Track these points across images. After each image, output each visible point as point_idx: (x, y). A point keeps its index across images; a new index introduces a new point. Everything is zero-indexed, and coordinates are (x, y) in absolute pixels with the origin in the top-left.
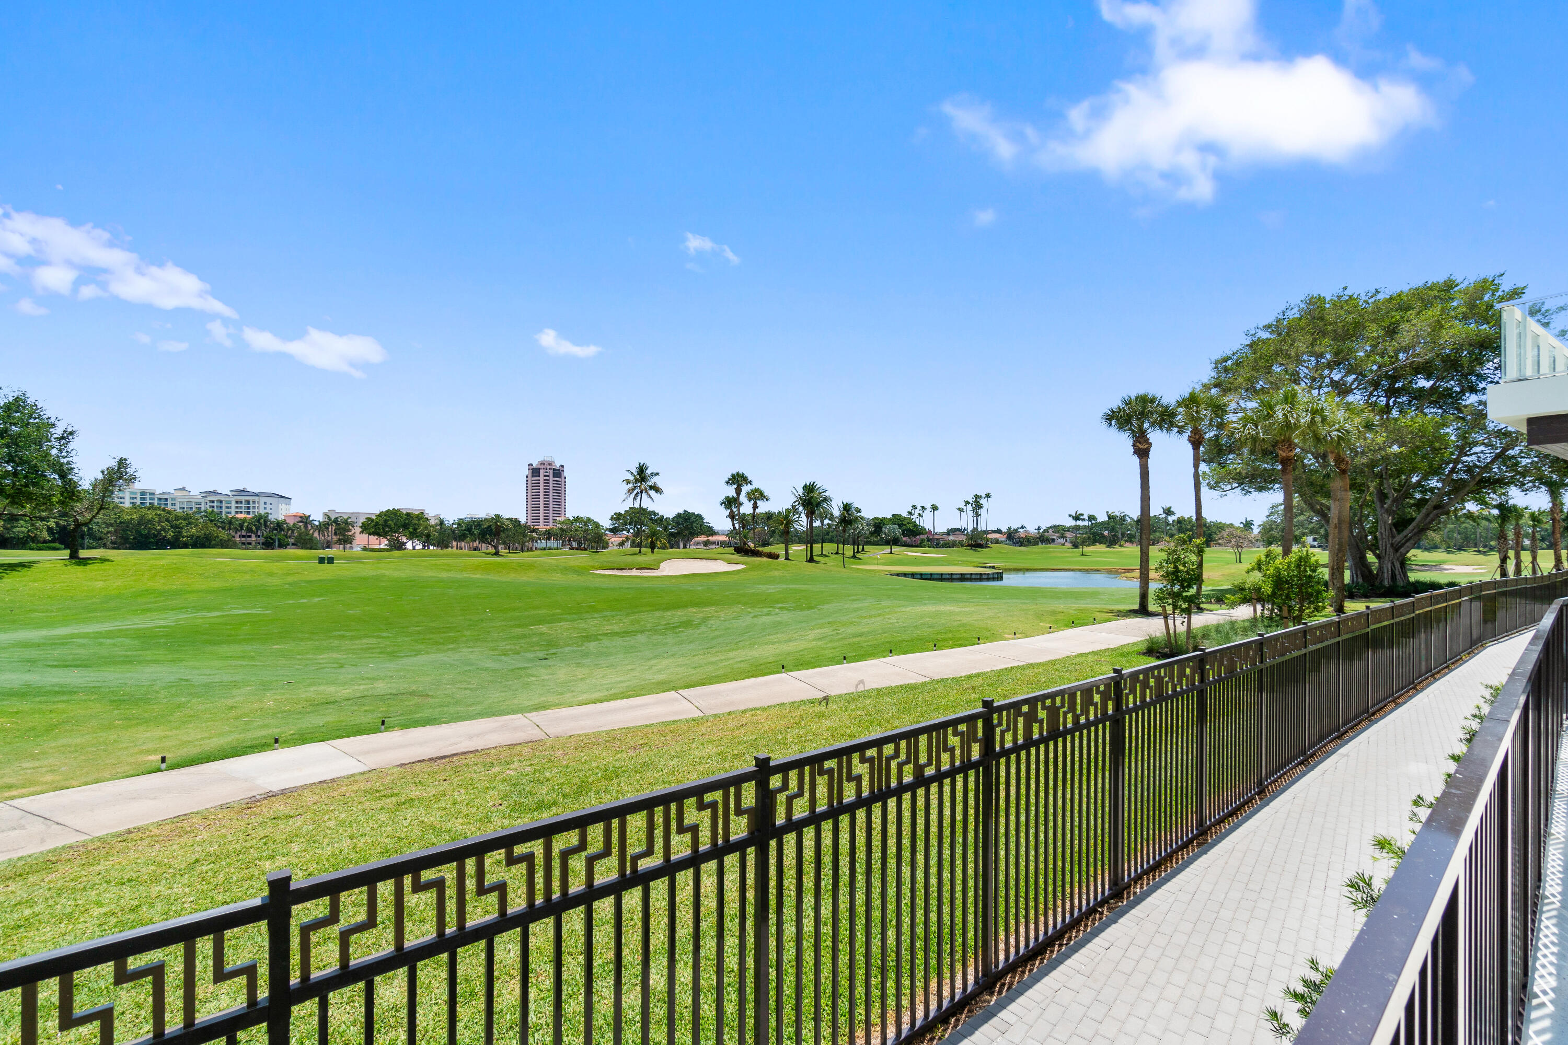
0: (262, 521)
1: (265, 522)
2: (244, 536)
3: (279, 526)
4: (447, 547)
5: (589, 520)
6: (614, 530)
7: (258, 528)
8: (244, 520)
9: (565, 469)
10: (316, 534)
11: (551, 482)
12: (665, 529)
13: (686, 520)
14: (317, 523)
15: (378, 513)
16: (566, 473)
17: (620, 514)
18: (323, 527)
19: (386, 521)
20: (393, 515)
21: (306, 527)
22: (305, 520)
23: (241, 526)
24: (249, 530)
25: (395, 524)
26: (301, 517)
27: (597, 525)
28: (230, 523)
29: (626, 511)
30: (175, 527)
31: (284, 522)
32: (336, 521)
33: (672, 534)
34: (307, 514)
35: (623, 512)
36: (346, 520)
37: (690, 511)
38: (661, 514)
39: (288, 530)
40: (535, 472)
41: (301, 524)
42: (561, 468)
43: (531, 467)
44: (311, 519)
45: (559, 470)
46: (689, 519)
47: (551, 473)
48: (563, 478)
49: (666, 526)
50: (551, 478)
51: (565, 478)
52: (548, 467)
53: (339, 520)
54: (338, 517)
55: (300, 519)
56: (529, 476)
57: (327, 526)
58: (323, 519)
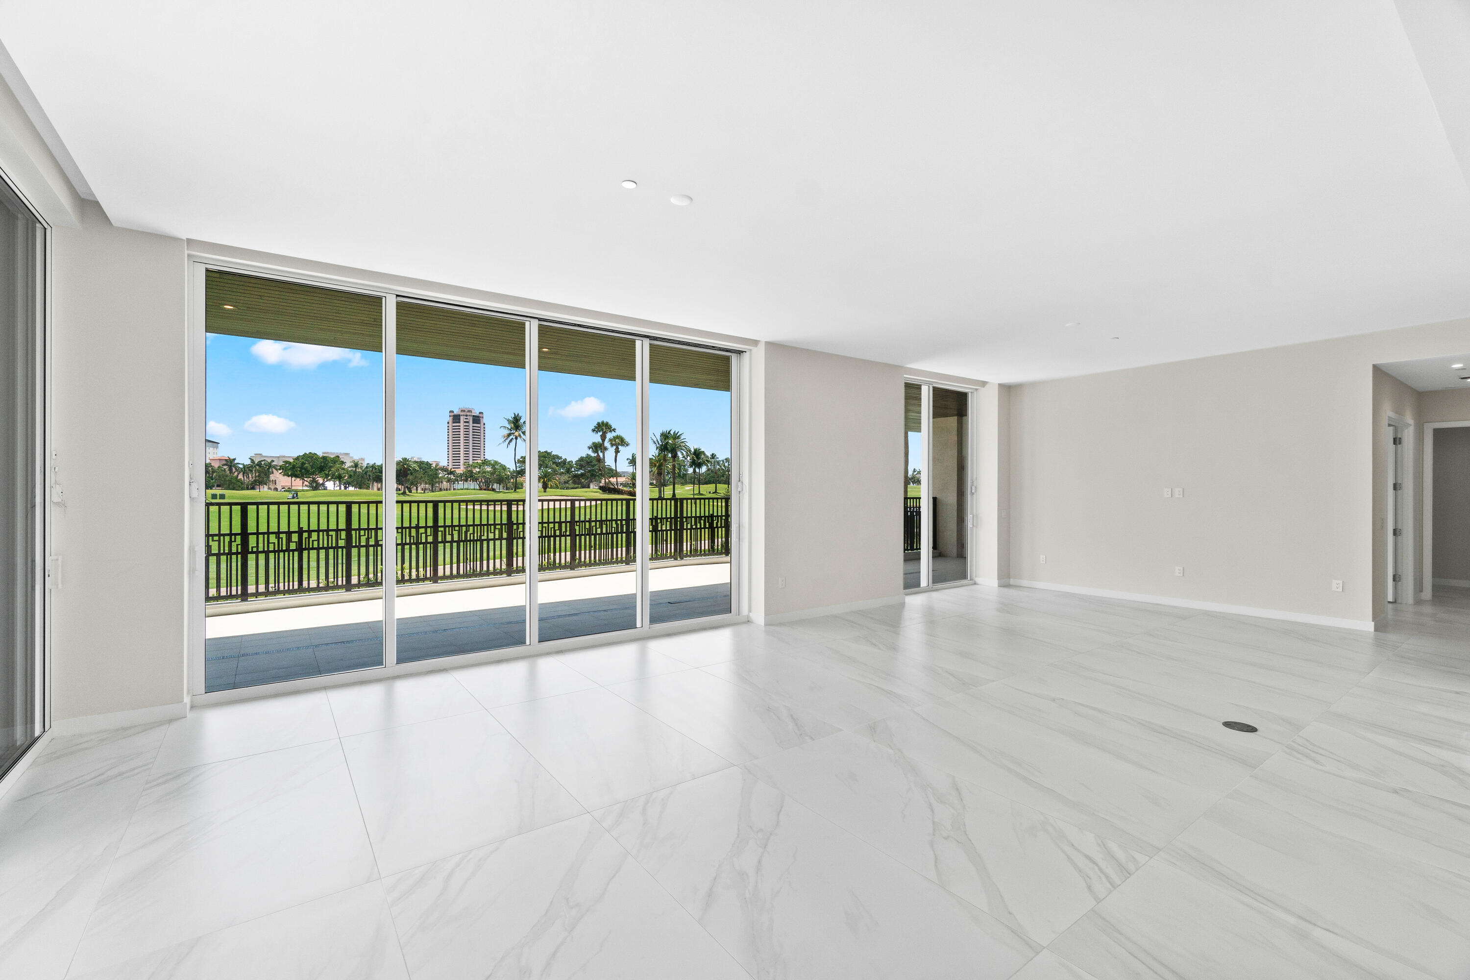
4: (368, 488)
5: (496, 463)
9: (484, 416)
10: (240, 477)
11: (471, 428)
12: (568, 471)
13: (588, 463)
14: (241, 466)
15: (296, 456)
16: (485, 420)
18: (246, 470)
19: (303, 464)
20: (310, 457)
21: (230, 470)
22: (230, 463)
25: (312, 467)
26: (226, 460)
27: (504, 468)
32: (259, 464)
33: (576, 476)
34: (232, 457)
36: (270, 464)
38: (563, 458)
39: (213, 472)
40: (456, 418)
41: (225, 467)
42: (481, 415)
43: (452, 414)
44: (236, 462)
45: (478, 417)
46: (591, 462)
47: (471, 420)
48: (482, 424)
49: (569, 469)
50: (471, 424)
51: (484, 424)
52: (468, 414)
53: (263, 463)
54: (262, 461)
55: (224, 462)
56: (450, 423)
57: (251, 469)
58: (248, 462)
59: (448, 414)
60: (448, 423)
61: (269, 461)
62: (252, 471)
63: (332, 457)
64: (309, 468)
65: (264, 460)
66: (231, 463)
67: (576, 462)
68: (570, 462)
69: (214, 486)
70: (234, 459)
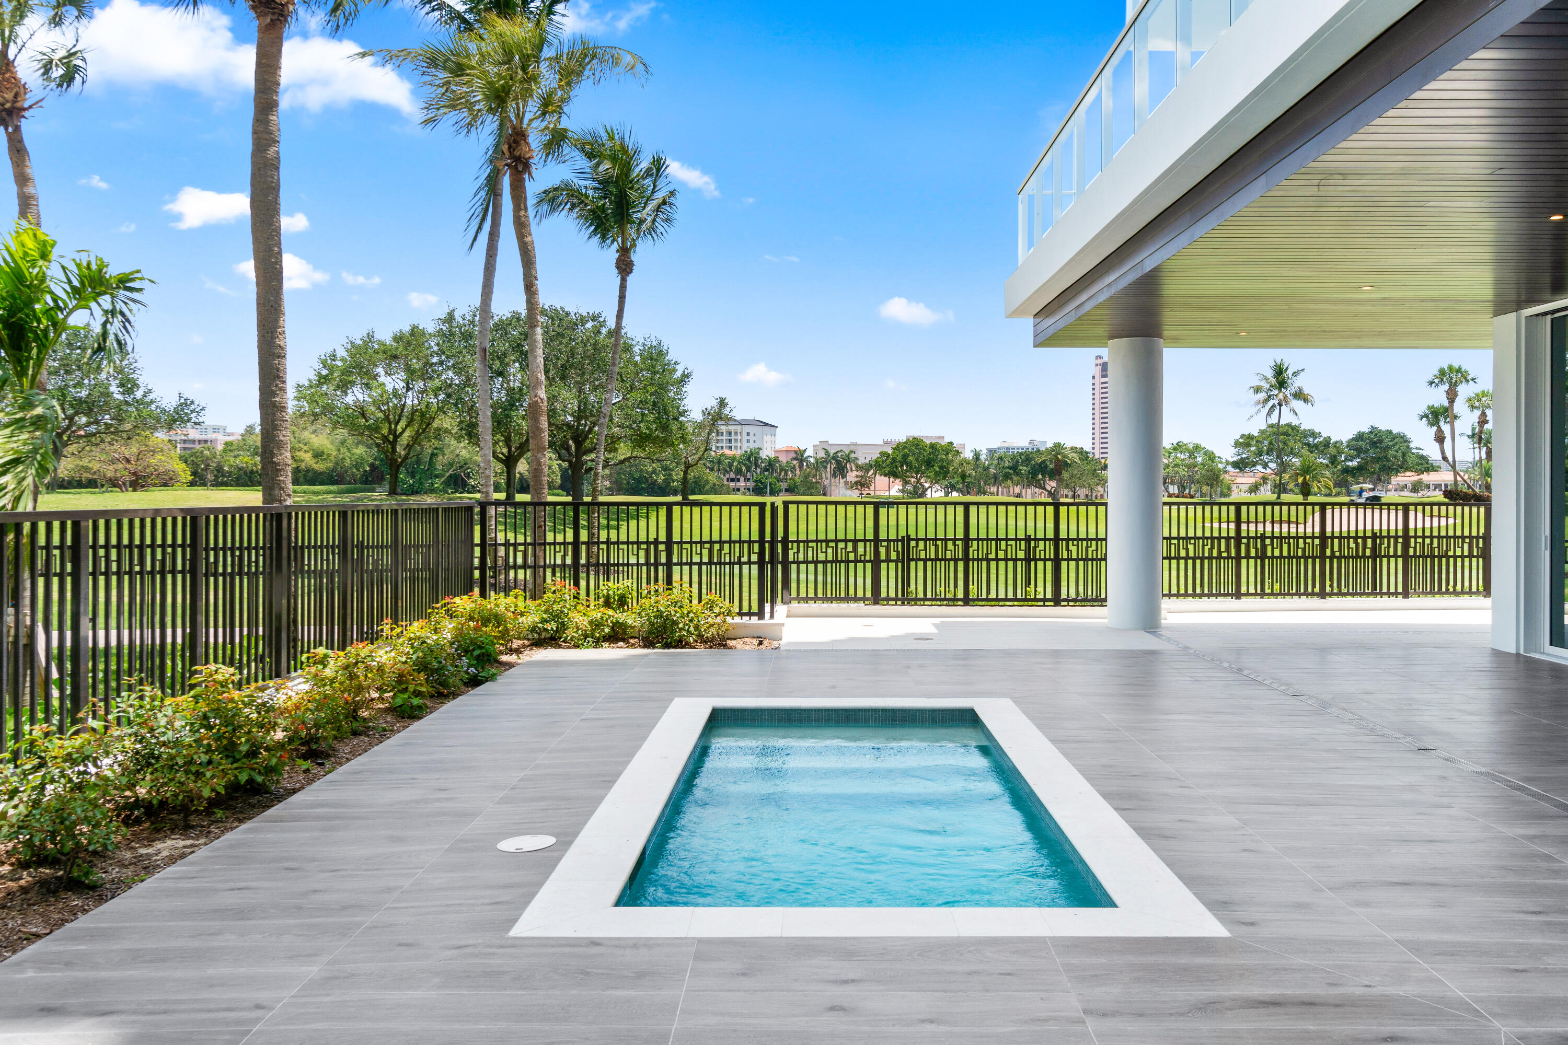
0: (752, 459)
1: (756, 459)
2: (733, 480)
3: (771, 465)
5: (1197, 447)
6: (1241, 465)
7: (748, 469)
8: (734, 459)
10: (812, 475)
12: (1334, 461)
13: (1374, 444)
14: (813, 460)
17: (1250, 437)
18: (821, 464)
21: (801, 467)
22: (799, 455)
23: (730, 465)
24: (738, 471)
25: (916, 460)
26: (796, 452)
27: (1211, 457)
28: (719, 462)
29: (1262, 432)
30: (665, 469)
31: (776, 459)
32: (835, 457)
33: (1347, 470)
34: (802, 447)
35: (1256, 434)
36: (848, 456)
37: (1383, 427)
38: (1325, 435)
39: (781, 470)
41: (795, 462)
43: (1100, 361)
44: (806, 454)
46: (1381, 442)
49: (1335, 457)
53: (840, 455)
54: (839, 452)
55: (794, 455)
56: (1097, 377)
57: (825, 462)
58: (820, 454)
59: (1094, 362)
60: (1094, 377)
61: (847, 453)
62: (826, 467)
65: (842, 451)
66: (802, 456)
67: (1350, 441)
68: (1336, 442)
69: (781, 491)
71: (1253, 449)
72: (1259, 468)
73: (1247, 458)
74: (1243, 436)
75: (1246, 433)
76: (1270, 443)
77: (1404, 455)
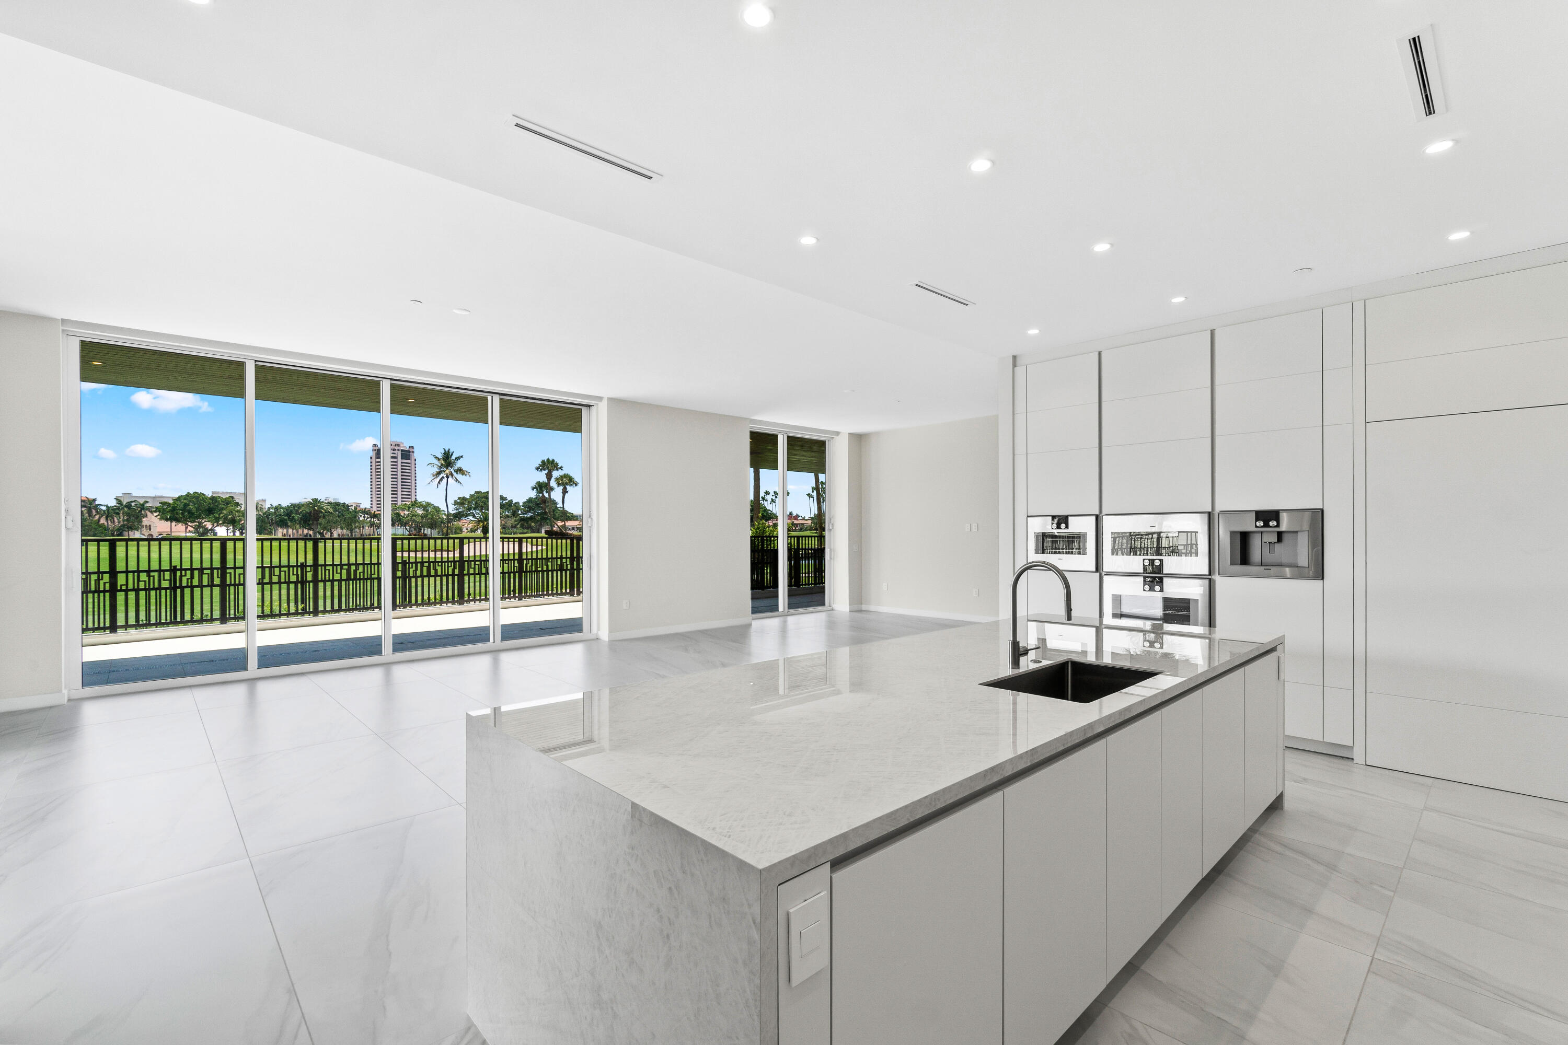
5: (428, 504)
6: (459, 515)
9: (415, 450)
10: (103, 521)
11: (399, 464)
12: (514, 514)
14: (104, 508)
15: (177, 495)
16: (416, 455)
17: (464, 499)
18: (110, 513)
19: (186, 505)
20: (196, 498)
25: (198, 509)
27: (437, 510)
29: (471, 496)
32: (128, 506)
33: (523, 519)
34: (91, 497)
35: (468, 497)
36: (143, 505)
38: (509, 499)
42: (411, 450)
43: (377, 448)
44: (97, 503)
45: (408, 451)
47: (399, 454)
48: (413, 460)
49: (515, 511)
50: (399, 460)
51: (415, 460)
52: (396, 448)
53: (133, 504)
54: (132, 502)
56: (374, 457)
57: (116, 511)
58: (113, 503)
59: (371, 448)
60: (371, 458)
61: (142, 502)
62: (119, 514)
63: (224, 497)
64: (194, 510)
65: (135, 501)
66: (91, 504)
67: (524, 503)
68: (516, 503)
70: (95, 500)
71: (466, 506)
72: (471, 518)
73: (463, 512)
74: (459, 498)
75: (462, 496)
76: (476, 503)
77: (554, 511)
